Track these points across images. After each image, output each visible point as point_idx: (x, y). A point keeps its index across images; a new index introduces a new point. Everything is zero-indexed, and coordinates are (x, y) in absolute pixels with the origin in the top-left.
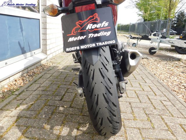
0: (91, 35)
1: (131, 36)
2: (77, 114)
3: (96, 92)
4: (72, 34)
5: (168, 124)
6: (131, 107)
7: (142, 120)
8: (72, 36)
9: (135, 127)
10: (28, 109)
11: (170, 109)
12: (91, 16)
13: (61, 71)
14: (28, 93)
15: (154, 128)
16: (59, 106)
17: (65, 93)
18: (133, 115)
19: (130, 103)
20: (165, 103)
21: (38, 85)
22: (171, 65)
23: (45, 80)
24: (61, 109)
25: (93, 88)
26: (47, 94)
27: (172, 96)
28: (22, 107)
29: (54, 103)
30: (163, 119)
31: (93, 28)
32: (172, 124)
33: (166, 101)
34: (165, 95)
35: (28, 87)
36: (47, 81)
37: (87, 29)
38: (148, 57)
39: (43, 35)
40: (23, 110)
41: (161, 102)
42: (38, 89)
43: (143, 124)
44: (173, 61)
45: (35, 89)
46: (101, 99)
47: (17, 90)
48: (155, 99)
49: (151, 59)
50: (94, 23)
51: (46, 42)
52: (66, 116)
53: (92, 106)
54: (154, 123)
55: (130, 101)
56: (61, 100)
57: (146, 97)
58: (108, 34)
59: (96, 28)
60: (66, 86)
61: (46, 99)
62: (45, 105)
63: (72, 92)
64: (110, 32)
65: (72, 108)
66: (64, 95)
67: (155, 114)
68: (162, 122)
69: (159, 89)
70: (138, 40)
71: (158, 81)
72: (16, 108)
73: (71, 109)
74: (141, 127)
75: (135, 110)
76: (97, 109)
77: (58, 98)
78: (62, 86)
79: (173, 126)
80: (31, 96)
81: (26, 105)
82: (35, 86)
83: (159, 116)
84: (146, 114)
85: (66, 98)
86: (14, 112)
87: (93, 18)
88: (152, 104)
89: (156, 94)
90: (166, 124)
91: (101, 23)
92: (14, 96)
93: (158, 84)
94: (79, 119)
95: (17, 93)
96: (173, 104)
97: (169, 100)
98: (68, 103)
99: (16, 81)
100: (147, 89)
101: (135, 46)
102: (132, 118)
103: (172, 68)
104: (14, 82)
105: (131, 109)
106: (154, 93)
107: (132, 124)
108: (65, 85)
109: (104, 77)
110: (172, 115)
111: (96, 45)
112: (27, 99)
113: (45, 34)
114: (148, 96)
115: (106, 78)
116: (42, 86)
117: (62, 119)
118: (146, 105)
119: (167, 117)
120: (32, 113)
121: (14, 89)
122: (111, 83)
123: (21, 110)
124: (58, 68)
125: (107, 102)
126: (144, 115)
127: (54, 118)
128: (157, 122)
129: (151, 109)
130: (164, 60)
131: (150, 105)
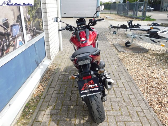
0: (91, 90)
1: (111, 26)
2: (81, 109)
3: (93, 108)
4: (83, 89)
5: (130, 112)
6: (111, 102)
7: (116, 111)
8: (83, 90)
9: (112, 115)
10: (54, 109)
11: (133, 101)
12: (90, 82)
13: (63, 73)
14: (49, 96)
15: (122, 115)
16: (70, 105)
17: (71, 95)
18: (112, 107)
19: (110, 99)
20: (131, 96)
21: (53, 89)
22: (141, 58)
23: (55, 83)
24: (72, 107)
25: (92, 106)
26: (61, 96)
27: (136, 90)
28: (50, 108)
29: (67, 103)
30: (127, 109)
31: (91, 87)
32: (132, 112)
33: (131, 95)
34: (132, 90)
35: (47, 91)
36: (57, 85)
37: (89, 87)
38: (125, 51)
39: (47, 46)
40: (51, 110)
41: (129, 96)
42: (54, 93)
43: (117, 113)
44: (143, 53)
45: (52, 93)
46: (96, 111)
47: (42, 95)
48: (125, 94)
49: (127, 53)
50: (91, 85)
51: (50, 51)
52: (76, 111)
53: (92, 113)
54: (122, 112)
55: (110, 97)
56: (70, 100)
57: (120, 93)
58: (97, 89)
59: (92, 87)
60: (70, 89)
61: (62, 100)
62: (62, 105)
63: (75, 94)
64: (98, 88)
65: (78, 105)
66: (71, 96)
67: (124, 105)
68: (127, 111)
69: (128, 85)
70: (117, 29)
71: (129, 77)
72: (47, 109)
73: (77, 107)
74: (116, 115)
75: (113, 104)
76: (94, 115)
77: (68, 99)
78: (68, 89)
79: (132, 113)
80: (52, 99)
81: (52, 106)
82: (51, 90)
83: (126, 107)
84: (119, 106)
85: (73, 99)
86: (48, 112)
87: (91, 82)
88: (123, 98)
89: (126, 90)
90: (129, 112)
91: (94, 84)
92: (42, 100)
93: (129, 80)
94: (83, 113)
95: (42, 97)
96: (135, 97)
97: (134, 94)
98: (75, 102)
99: (38, 87)
100: (121, 85)
101: (116, 34)
102: (111, 110)
103: (141, 62)
104: (38, 89)
105: (110, 103)
106: (125, 88)
107: (111, 113)
108: (69, 87)
109: (96, 101)
110: (133, 105)
111: (93, 94)
112: (51, 101)
113: (48, 45)
114: (121, 91)
115: (97, 102)
116: (55, 89)
117: (74, 113)
118: (119, 99)
119: (130, 107)
120: (57, 112)
121: (40, 94)
122: (99, 103)
123: (50, 110)
124: (61, 71)
125: (98, 112)
126: (118, 107)
127: (70, 113)
128: (124, 111)
129: (122, 102)
130: (136, 53)
131: (121, 99)
